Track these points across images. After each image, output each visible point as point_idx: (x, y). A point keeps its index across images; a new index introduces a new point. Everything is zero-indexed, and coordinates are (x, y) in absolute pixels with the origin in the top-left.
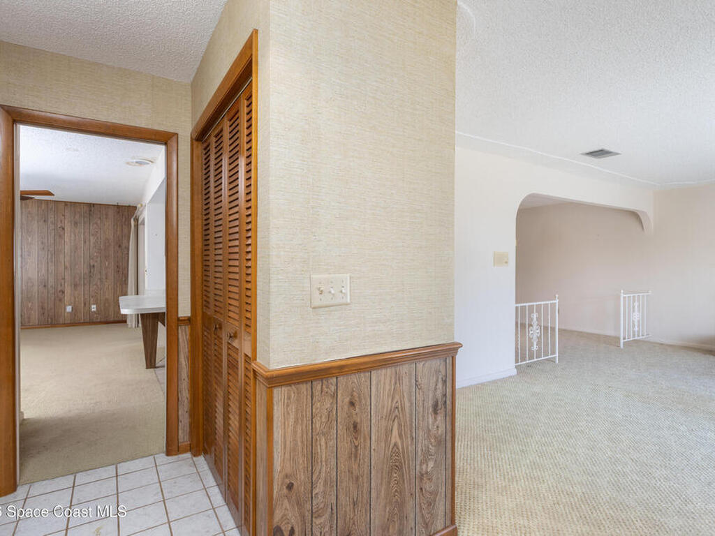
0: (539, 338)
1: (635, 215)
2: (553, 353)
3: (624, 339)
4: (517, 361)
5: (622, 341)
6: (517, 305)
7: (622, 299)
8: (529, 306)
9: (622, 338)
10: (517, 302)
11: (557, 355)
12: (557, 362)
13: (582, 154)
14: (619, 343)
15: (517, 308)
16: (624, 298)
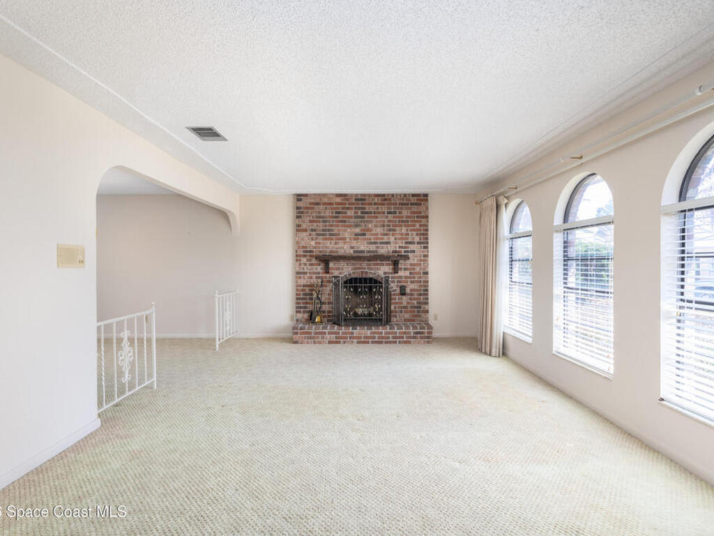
0: (132, 364)
1: (224, 215)
2: (150, 376)
3: (219, 340)
4: (100, 404)
5: (217, 343)
6: (100, 324)
7: (216, 298)
8: (117, 323)
9: (217, 340)
10: (99, 319)
11: (155, 379)
12: (156, 387)
13: (188, 128)
14: (215, 346)
15: (99, 328)
16: (219, 298)
